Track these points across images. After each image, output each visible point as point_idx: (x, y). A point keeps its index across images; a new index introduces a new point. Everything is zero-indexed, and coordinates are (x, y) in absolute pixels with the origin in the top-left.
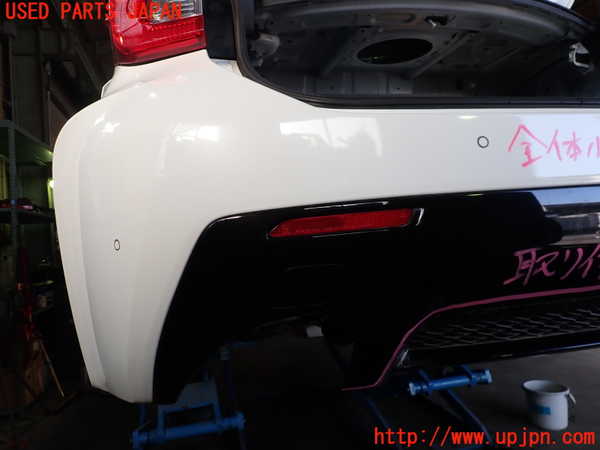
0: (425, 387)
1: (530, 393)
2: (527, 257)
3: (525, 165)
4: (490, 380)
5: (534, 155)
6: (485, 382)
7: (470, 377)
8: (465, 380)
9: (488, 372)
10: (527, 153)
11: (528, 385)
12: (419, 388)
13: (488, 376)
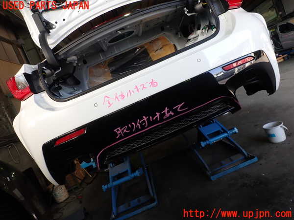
0: (208, 142)
1: (266, 130)
2: (118, 130)
3: (109, 107)
4: (237, 132)
5: (111, 103)
6: (235, 133)
7: (227, 133)
8: (226, 135)
9: (235, 129)
10: (109, 103)
11: (265, 126)
12: (205, 143)
13: (236, 130)
